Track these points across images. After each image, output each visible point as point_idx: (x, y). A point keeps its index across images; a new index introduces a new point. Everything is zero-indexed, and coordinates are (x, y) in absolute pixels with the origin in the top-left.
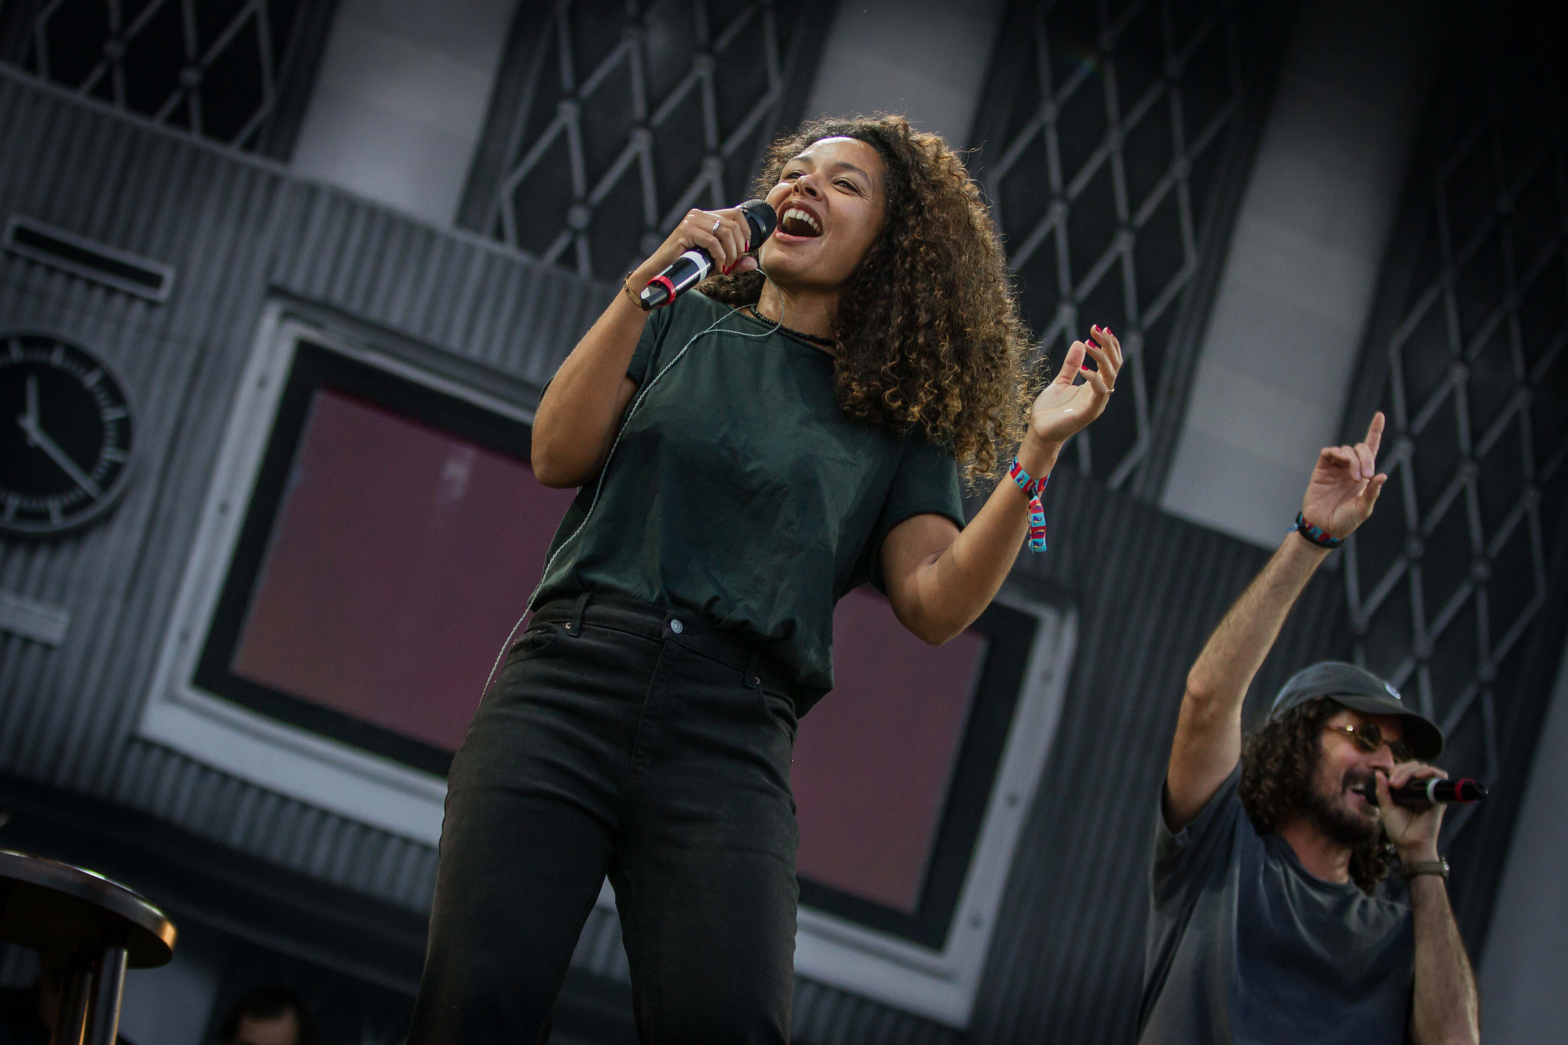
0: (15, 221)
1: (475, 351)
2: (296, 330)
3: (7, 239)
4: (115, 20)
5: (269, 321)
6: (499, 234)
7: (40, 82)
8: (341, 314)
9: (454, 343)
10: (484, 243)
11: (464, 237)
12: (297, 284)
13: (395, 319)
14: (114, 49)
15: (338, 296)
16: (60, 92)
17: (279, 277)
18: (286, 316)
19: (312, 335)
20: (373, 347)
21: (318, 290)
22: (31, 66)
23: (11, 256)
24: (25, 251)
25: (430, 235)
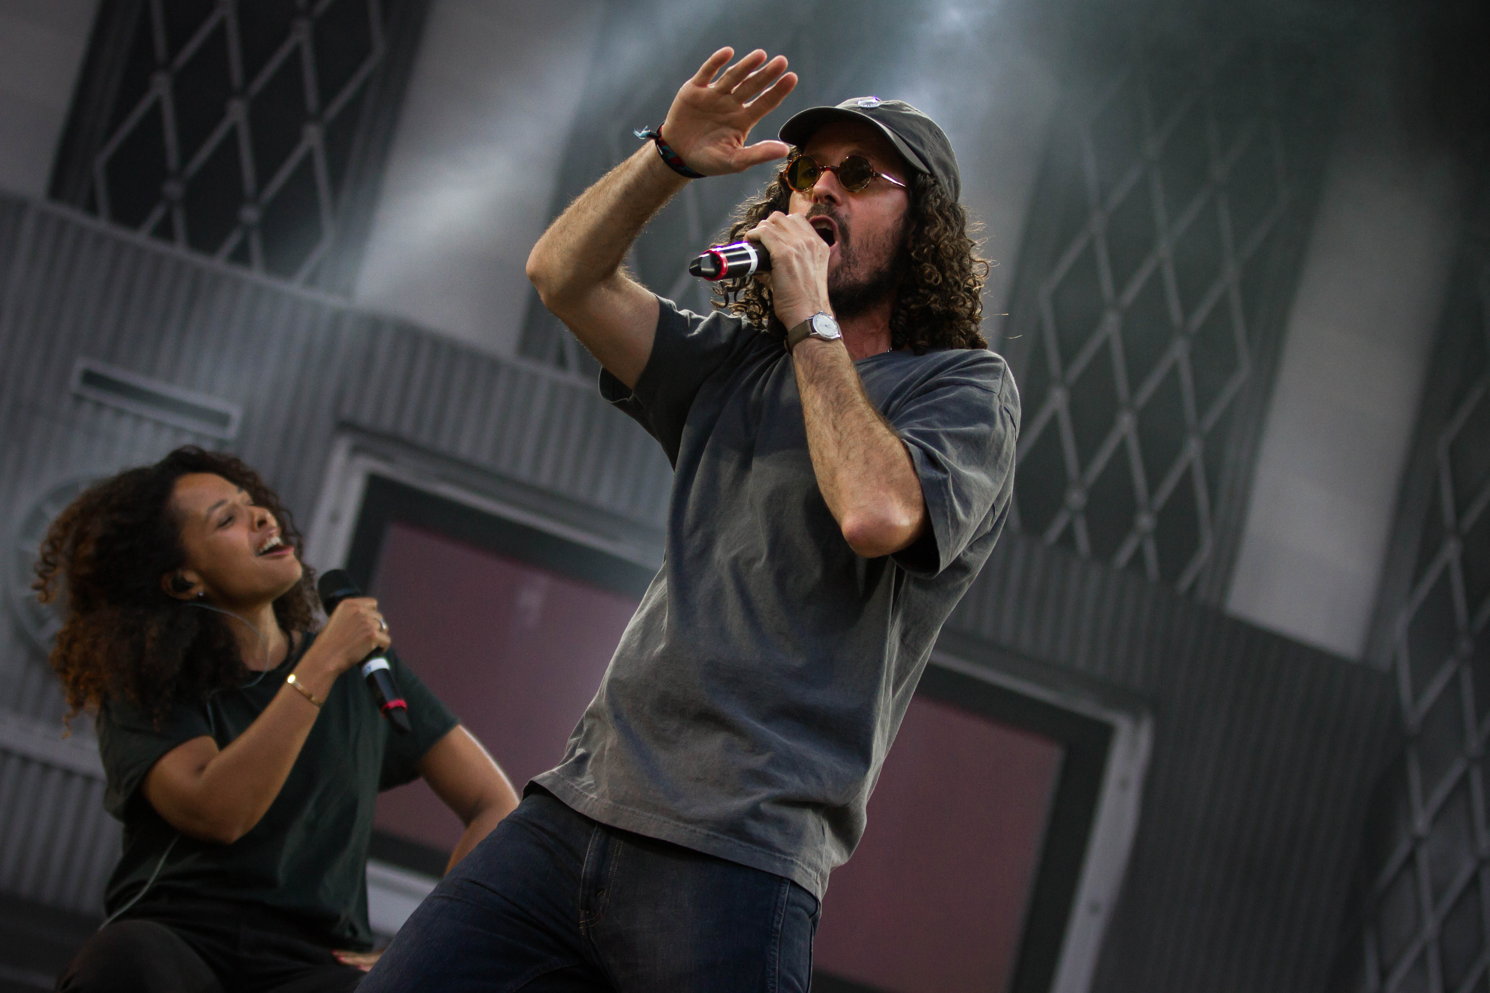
0: (81, 364)
1: (544, 479)
2: (367, 464)
3: (75, 382)
4: (173, 160)
5: (339, 457)
6: (561, 362)
7: (101, 224)
8: (410, 446)
9: (524, 471)
10: (547, 372)
11: (527, 366)
12: (366, 417)
13: (465, 449)
14: (173, 189)
15: (406, 428)
16: (121, 233)
17: (347, 411)
18: (356, 451)
19: (384, 469)
20: (443, 478)
21: (387, 422)
22: (92, 208)
23: (79, 399)
24: (92, 394)
25: (494, 365)
